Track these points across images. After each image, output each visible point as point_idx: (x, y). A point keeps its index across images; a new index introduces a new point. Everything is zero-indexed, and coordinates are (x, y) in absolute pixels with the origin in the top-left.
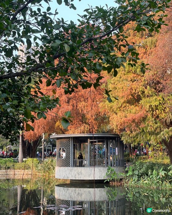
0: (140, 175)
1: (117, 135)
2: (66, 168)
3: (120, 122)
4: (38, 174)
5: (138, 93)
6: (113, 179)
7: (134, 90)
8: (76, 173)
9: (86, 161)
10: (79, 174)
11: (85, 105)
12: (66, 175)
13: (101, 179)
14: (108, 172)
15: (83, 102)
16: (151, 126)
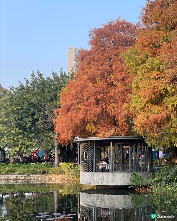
0: (168, 181)
1: (141, 137)
2: (89, 173)
3: (142, 124)
4: (71, 178)
5: (161, 91)
6: (138, 186)
7: (156, 88)
8: (98, 178)
9: (108, 166)
10: (102, 180)
11: (115, 106)
12: (89, 180)
13: (125, 185)
14: (132, 177)
15: (113, 103)
16: (174, 127)
